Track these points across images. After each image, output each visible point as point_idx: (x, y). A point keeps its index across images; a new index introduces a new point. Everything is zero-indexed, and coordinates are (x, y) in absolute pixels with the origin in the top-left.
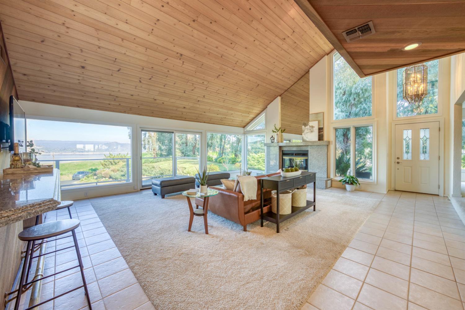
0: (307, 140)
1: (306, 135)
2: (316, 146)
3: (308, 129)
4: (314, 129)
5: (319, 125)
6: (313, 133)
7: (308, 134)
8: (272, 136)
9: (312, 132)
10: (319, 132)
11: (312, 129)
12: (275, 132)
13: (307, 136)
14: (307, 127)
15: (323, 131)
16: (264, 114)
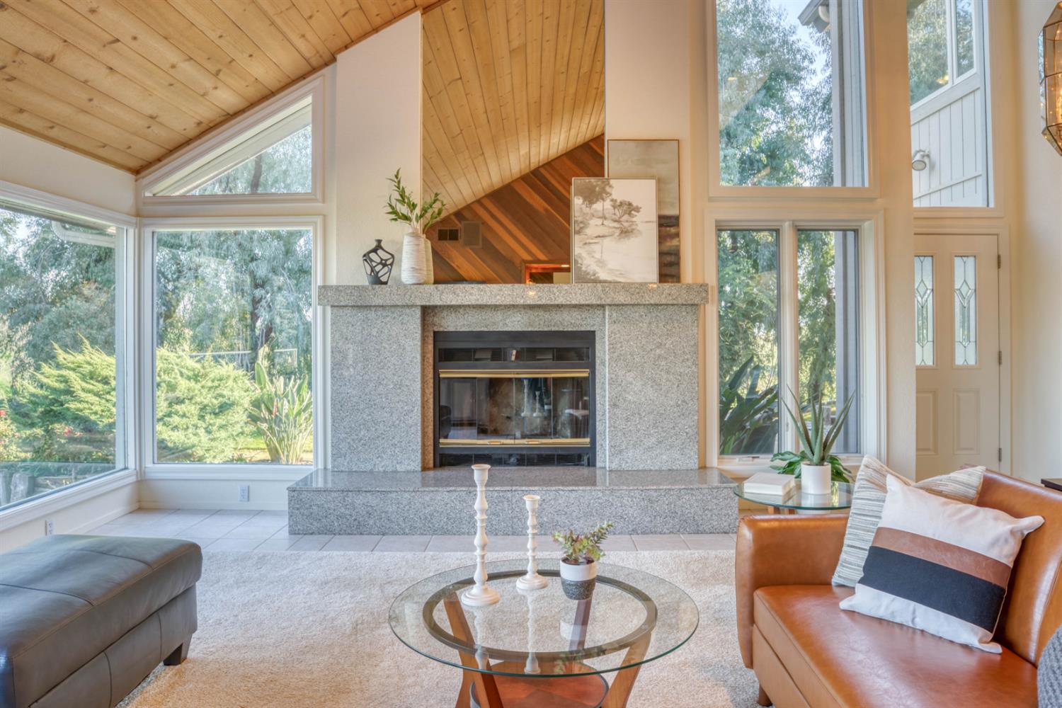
0: (603, 275)
1: (596, 248)
2: (642, 310)
3: (605, 218)
4: (638, 218)
5: (660, 203)
6: (631, 244)
7: (607, 241)
8: (379, 241)
9: (625, 233)
10: (662, 238)
11: (626, 217)
12: (406, 218)
13: (598, 256)
14: (598, 206)
15: (677, 235)
16: (309, 100)
